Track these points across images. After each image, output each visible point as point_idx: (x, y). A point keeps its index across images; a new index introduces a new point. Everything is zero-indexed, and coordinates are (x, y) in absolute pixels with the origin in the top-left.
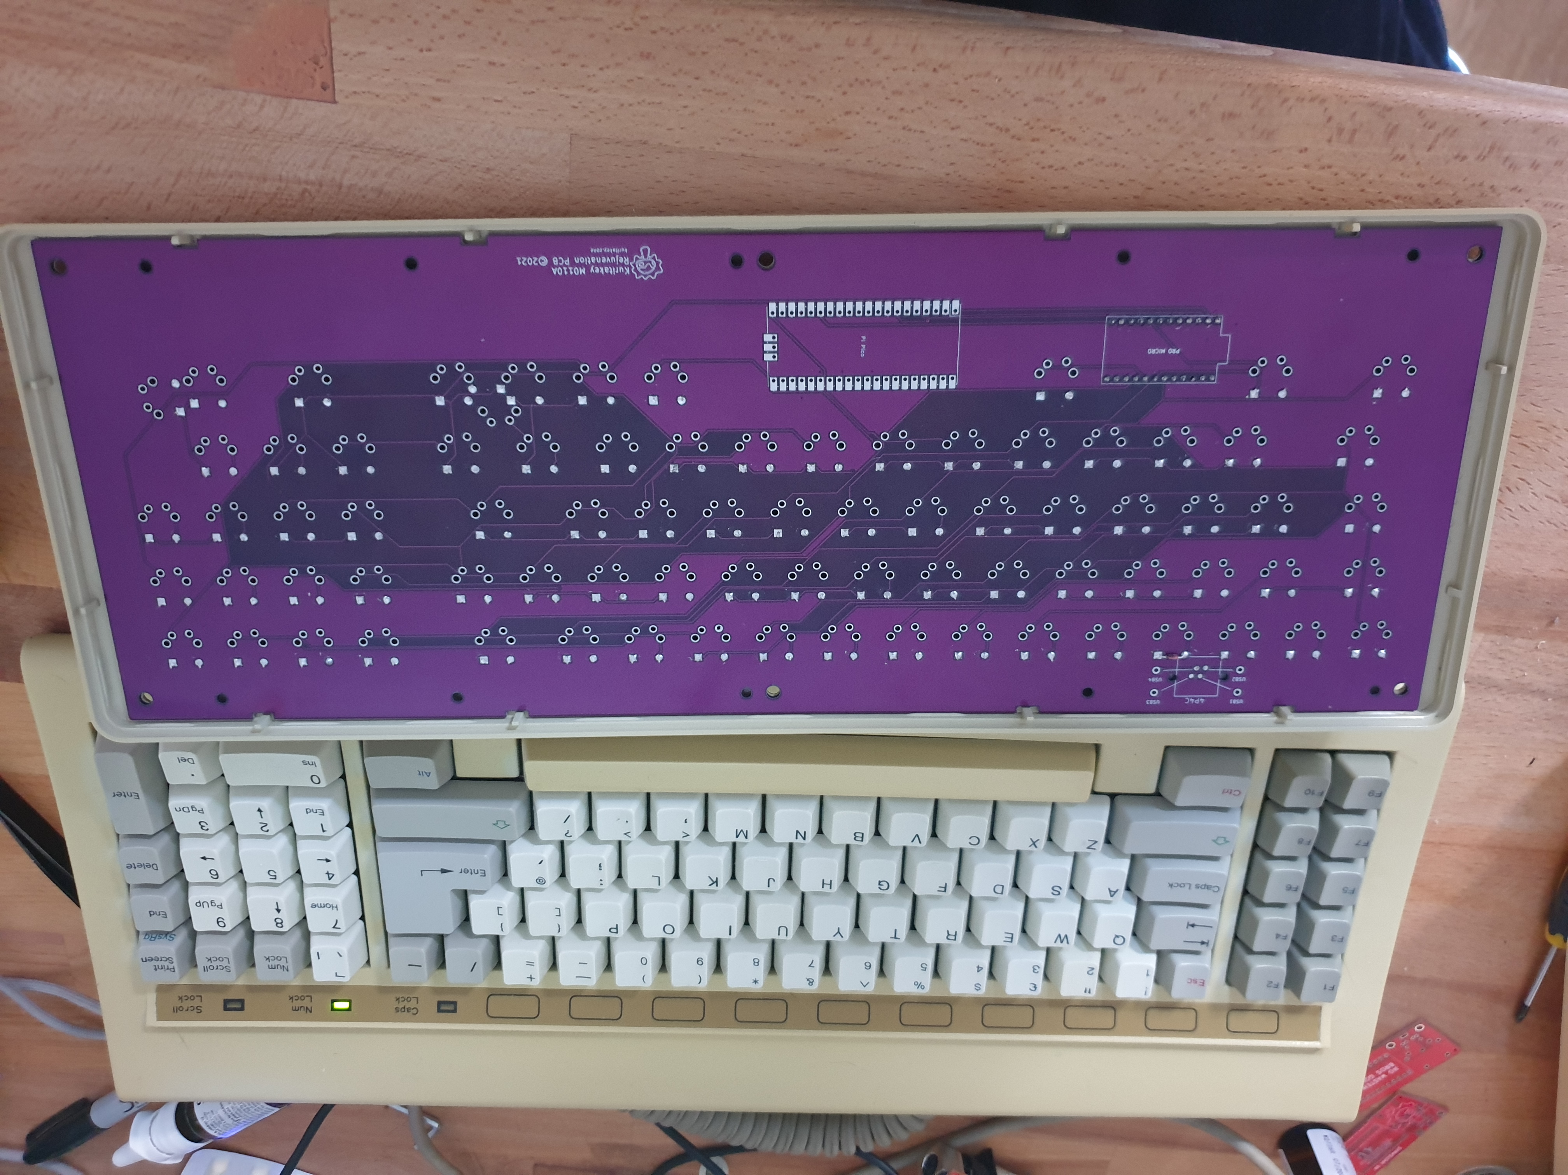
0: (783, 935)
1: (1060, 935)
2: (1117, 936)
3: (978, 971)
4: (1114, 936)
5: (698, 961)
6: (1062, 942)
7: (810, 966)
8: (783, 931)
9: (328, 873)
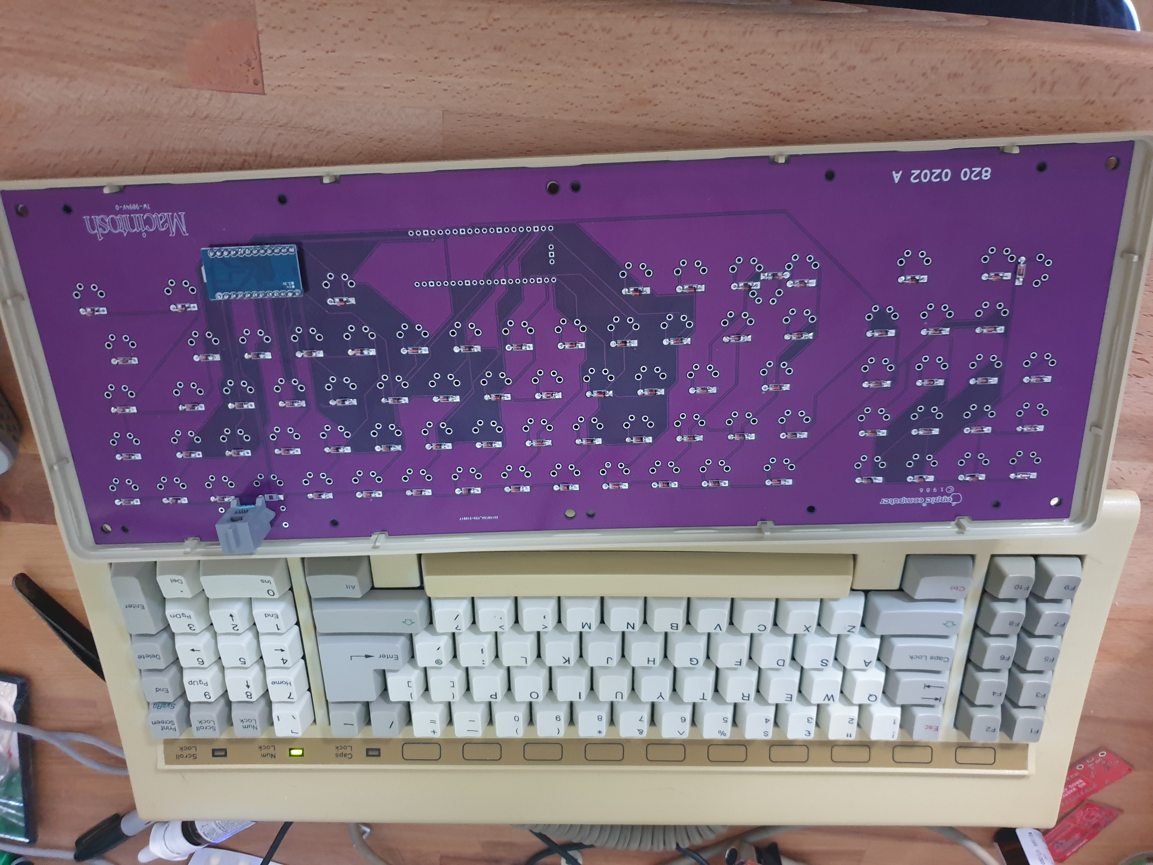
0: (619, 699)
1: (827, 695)
2: (871, 695)
3: (766, 722)
4: (869, 695)
5: (556, 718)
6: (829, 700)
7: (640, 720)
8: (619, 695)
9: (283, 659)
